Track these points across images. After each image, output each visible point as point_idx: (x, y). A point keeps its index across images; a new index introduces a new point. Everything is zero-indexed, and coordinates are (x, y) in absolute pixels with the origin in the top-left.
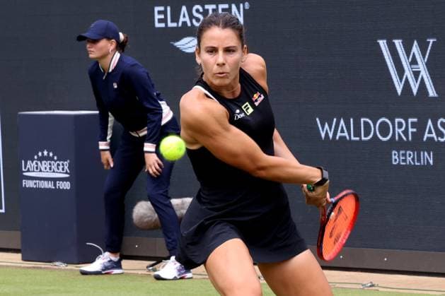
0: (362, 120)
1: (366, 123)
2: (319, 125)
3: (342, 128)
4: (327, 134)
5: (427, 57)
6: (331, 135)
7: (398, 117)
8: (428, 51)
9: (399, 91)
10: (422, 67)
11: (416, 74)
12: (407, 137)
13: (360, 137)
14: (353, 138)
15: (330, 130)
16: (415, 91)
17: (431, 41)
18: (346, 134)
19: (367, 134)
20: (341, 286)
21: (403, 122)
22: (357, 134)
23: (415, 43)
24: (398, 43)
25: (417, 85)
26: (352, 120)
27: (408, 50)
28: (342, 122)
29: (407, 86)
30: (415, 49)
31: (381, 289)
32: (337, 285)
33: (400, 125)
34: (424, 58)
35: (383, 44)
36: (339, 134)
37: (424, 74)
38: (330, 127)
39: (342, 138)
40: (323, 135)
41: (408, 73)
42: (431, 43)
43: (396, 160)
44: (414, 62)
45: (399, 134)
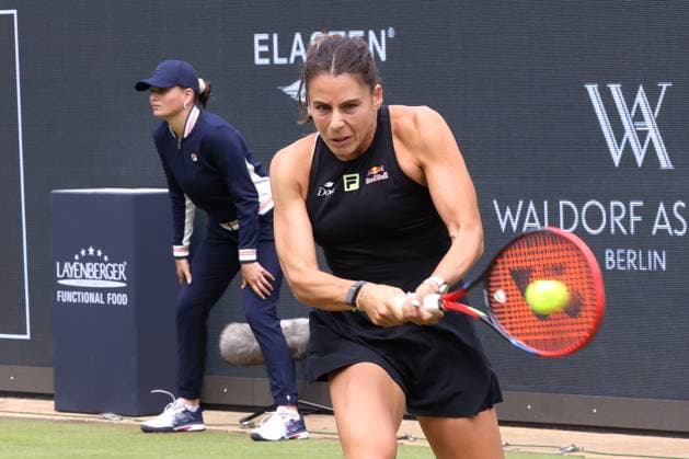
0: (561, 203)
1: (567, 208)
2: (498, 212)
3: (532, 214)
4: (509, 224)
5: (658, 109)
6: (515, 226)
9: (617, 158)
10: (650, 124)
11: (642, 135)
12: (628, 230)
15: (514, 218)
16: (640, 160)
17: (665, 86)
18: (537, 224)
19: (568, 224)
20: (530, 450)
21: (622, 206)
22: (554, 222)
23: (641, 88)
24: (615, 89)
25: (644, 152)
26: (546, 203)
27: (630, 100)
28: (531, 207)
29: (628, 154)
30: (641, 98)
31: (587, 456)
32: (523, 449)
33: (618, 211)
34: (653, 111)
35: (592, 90)
36: (527, 224)
37: (654, 135)
38: (514, 213)
39: (532, 230)
40: (503, 225)
41: (630, 134)
42: (664, 89)
43: (610, 263)
44: (639, 117)
45: (616, 226)
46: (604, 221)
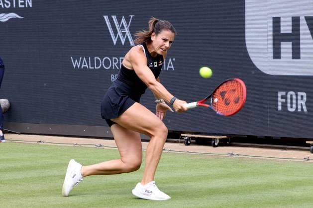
0: (95, 58)
1: (97, 60)
2: (72, 60)
3: (85, 62)
4: (76, 66)
5: (129, 24)
6: (79, 66)
7: (115, 57)
8: (130, 21)
9: (115, 42)
10: (127, 30)
11: (124, 34)
12: (119, 68)
13: (94, 67)
14: (90, 68)
15: (78, 63)
16: (123, 42)
17: (132, 16)
18: (87, 66)
19: (98, 66)
20: (84, 146)
21: (117, 59)
22: (93, 65)
23: (123, 17)
24: (114, 17)
25: (124, 40)
26: (90, 58)
27: (119, 21)
28: (85, 59)
29: (119, 40)
30: (123, 21)
31: (105, 148)
32: (82, 146)
33: (115, 61)
34: (128, 25)
35: (106, 17)
36: (83, 66)
37: (128, 34)
38: (78, 61)
39: (85, 68)
40: (74, 66)
41: (119, 33)
42: (131, 18)
43: (113, 79)
44: (123, 27)
45: (115, 66)
46: (111, 64)
